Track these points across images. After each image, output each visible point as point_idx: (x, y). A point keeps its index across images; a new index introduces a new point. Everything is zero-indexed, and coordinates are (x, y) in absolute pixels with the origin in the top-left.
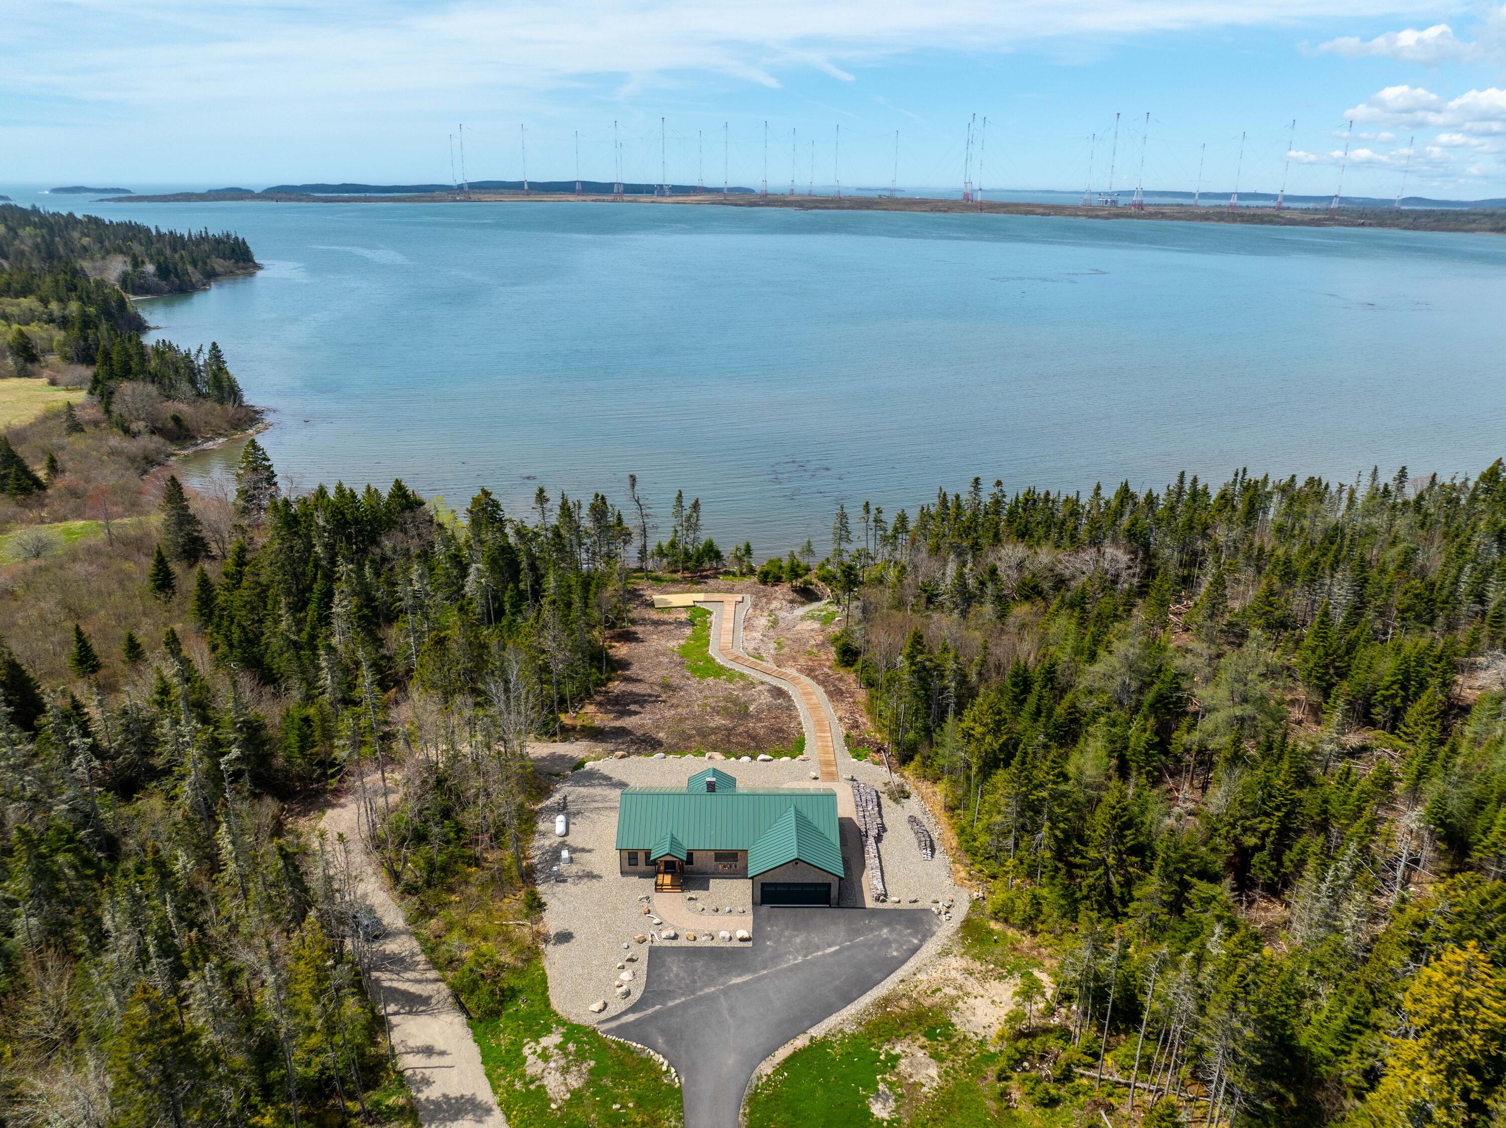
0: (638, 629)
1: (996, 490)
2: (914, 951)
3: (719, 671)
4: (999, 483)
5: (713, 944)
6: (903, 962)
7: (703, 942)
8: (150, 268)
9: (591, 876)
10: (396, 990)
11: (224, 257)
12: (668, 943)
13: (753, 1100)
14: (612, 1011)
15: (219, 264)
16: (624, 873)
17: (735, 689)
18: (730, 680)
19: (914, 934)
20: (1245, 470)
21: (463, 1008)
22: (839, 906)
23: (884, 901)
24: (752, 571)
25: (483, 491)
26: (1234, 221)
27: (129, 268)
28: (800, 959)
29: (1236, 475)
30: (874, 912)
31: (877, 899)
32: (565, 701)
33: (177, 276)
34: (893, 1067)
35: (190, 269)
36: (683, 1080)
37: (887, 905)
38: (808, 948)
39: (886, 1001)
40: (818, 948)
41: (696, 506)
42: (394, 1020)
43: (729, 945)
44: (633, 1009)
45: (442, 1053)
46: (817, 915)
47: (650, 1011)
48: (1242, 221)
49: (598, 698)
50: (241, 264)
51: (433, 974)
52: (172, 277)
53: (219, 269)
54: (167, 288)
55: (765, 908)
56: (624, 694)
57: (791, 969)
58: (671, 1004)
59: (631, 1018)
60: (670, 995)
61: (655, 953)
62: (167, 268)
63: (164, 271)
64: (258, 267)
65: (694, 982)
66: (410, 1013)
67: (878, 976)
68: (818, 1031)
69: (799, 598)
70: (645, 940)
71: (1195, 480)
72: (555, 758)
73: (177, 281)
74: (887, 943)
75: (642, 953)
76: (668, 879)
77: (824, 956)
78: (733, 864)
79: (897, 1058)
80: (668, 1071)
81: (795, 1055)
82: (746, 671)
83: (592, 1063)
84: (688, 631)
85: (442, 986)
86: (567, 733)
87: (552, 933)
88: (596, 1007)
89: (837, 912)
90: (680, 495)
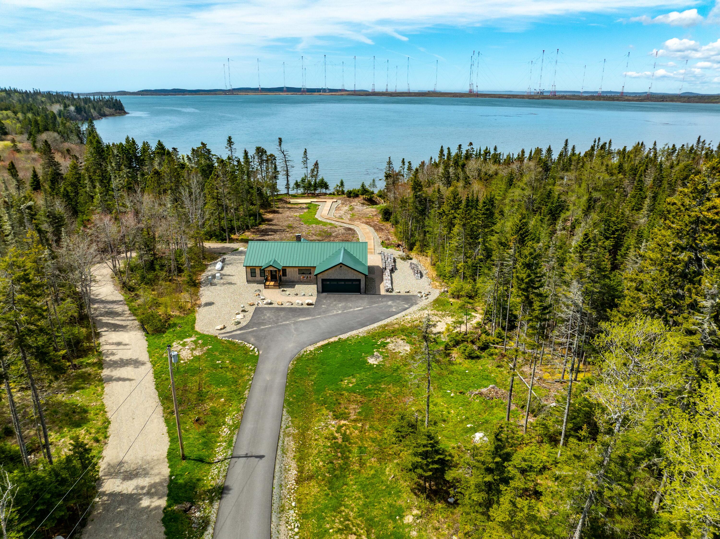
0: (280, 210)
1: (469, 148)
2: (406, 309)
3: (320, 222)
4: (471, 144)
5: (292, 306)
6: (398, 313)
7: (286, 305)
8: (72, 108)
9: (231, 283)
10: (109, 323)
11: (110, 108)
12: (266, 306)
13: (299, 359)
14: (228, 329)
15: (107, 110)
16: (248, 281)
17: (326, 228)
18: (324, 225)
19: (407, 304)
20: (599, 139)
21: (144, 330)
22: (365, 293)
23: (391, 292)
24: (343, 193)
25: (202, 143)
26: (600, 100)
27: (62, 108)
28: (340, 312)
29: (595, 142)
30: (385, 296)
31: (387, 291)
32: (234, 229)
33: (85, 112)
34: (385, 346)
35: (92, 111)
36: (261, 352)
37: (394, 293)
38: (345, 308)
39: (386, 325)
40: (351, 308)
41: (316, 164)
42: (103, 333)
43: (301, 307)
44: (240, 329)
45: (126, 345)
46: (353, 297)
47: (250, 330)
48: (604, 100)
49: (252, 230)
50: (118, 111)
51: (133, 318)
52: (83, 113)
53: (107, 113)
54: (80, 118)
55: (324, 294)
56: (266, 229)
57: (334, 315)
58: (262, 327)
59: (238, 332)
60: (263, 324)
61: (258, 311)
62: (81, 108)
63: (79, 110)
64: (126, 113)
65: (278, 319)
66: (114, 331)
67: (383, 318)
68: (344, 336)
69: (366, 202)
70: (254, 305)
71: (574, 147)
72: (223, 248)
73: (85, 115)
74: (391, 306)
75: (251, 310)
76: (272, 283)
77: (354, 311)
78: (309, 276)
79: (388, 343)
80: (253, 350)
81: (328, 344)
82: (333, 222)
83: (210, 347)
84: (306, 211)
85: (137, 322)
86: (232, 241)
87: (203, 303)
88: (219, 327)
89: (364, 296)
90: (306, 152)
